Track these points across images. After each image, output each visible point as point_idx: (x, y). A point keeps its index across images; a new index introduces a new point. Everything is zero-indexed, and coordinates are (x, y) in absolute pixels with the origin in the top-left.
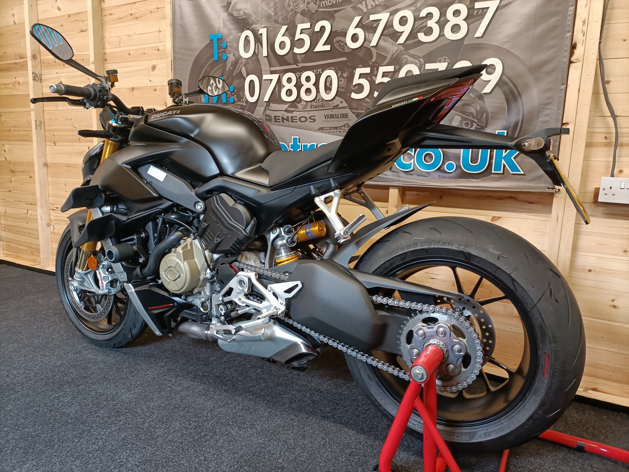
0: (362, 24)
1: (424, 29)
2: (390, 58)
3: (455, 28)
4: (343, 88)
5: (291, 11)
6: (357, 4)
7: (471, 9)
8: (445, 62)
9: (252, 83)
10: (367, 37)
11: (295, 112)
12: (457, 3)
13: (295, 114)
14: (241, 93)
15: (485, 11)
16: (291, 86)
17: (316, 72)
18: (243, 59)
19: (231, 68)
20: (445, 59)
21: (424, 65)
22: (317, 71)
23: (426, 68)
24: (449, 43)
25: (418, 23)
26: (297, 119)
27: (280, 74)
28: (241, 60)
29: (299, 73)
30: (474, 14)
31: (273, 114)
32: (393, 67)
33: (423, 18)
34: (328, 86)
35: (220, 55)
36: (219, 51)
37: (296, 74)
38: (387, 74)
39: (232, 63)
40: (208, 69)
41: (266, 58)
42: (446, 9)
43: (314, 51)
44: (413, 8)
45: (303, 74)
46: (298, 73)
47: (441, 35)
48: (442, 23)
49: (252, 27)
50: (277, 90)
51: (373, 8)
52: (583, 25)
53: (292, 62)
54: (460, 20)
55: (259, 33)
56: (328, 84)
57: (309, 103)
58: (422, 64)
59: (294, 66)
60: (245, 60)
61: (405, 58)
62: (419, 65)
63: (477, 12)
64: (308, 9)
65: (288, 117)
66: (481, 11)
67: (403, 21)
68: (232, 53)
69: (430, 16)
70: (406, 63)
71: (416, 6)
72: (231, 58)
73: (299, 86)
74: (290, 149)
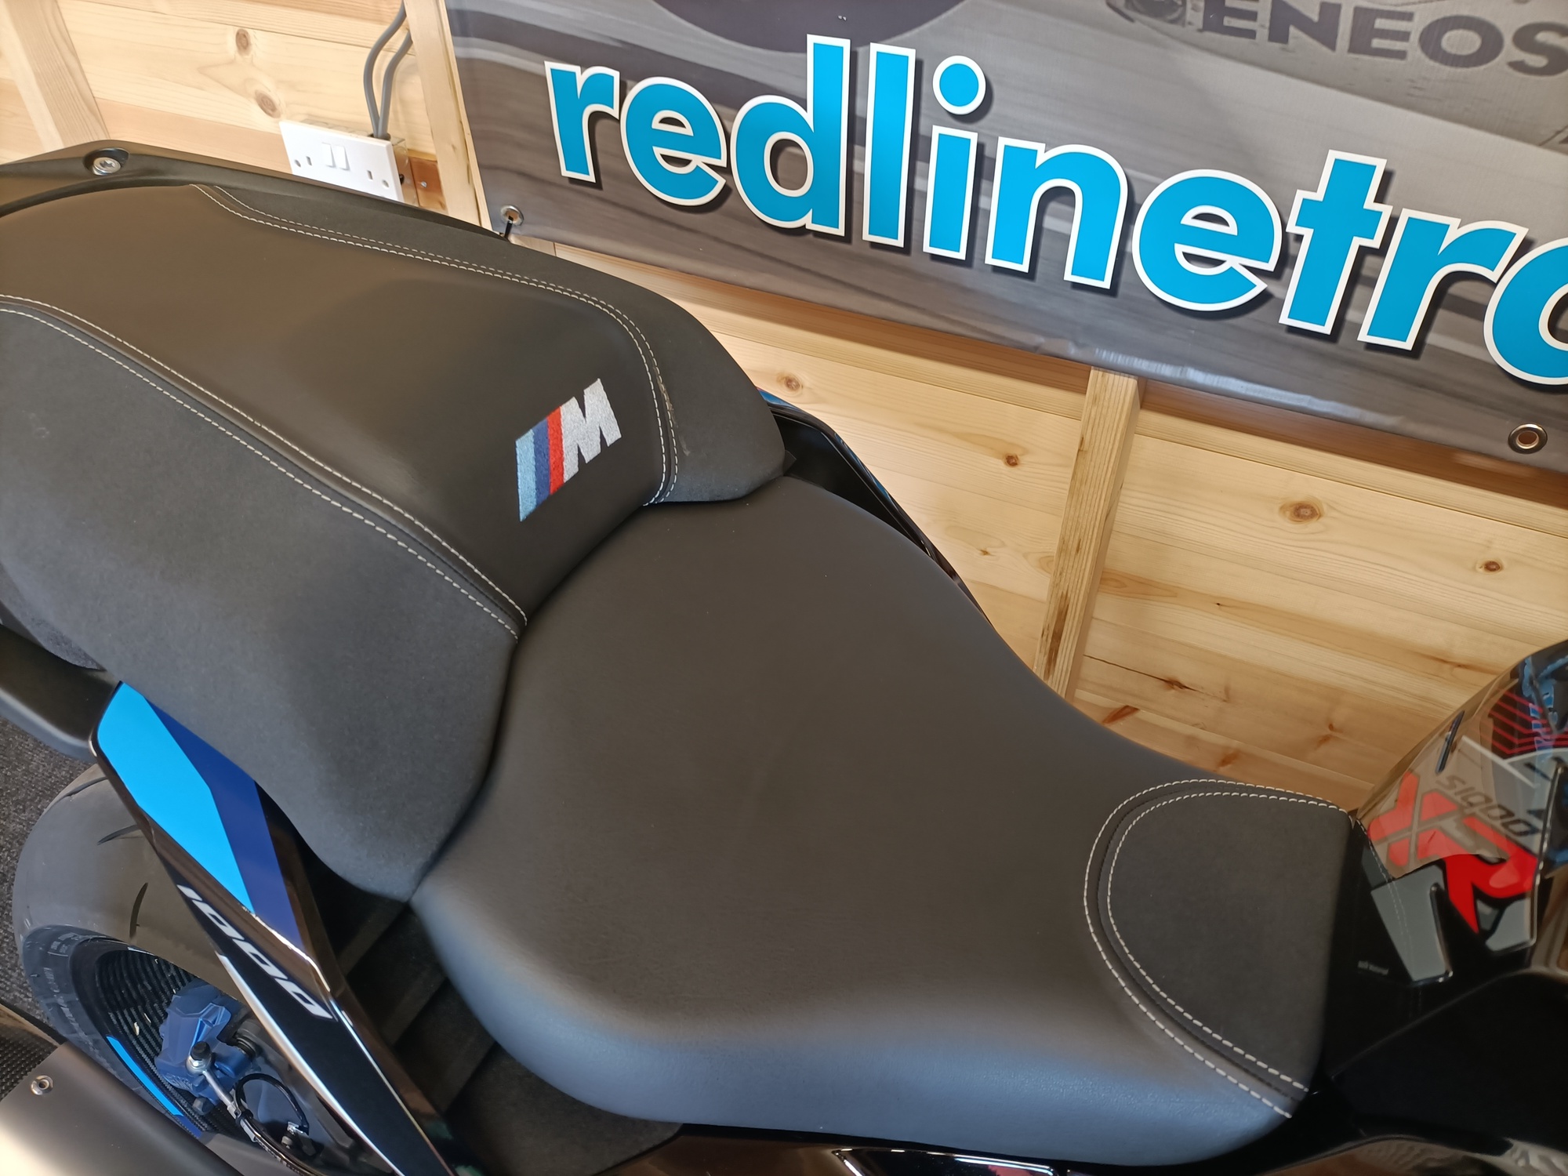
74: (1284, 225)
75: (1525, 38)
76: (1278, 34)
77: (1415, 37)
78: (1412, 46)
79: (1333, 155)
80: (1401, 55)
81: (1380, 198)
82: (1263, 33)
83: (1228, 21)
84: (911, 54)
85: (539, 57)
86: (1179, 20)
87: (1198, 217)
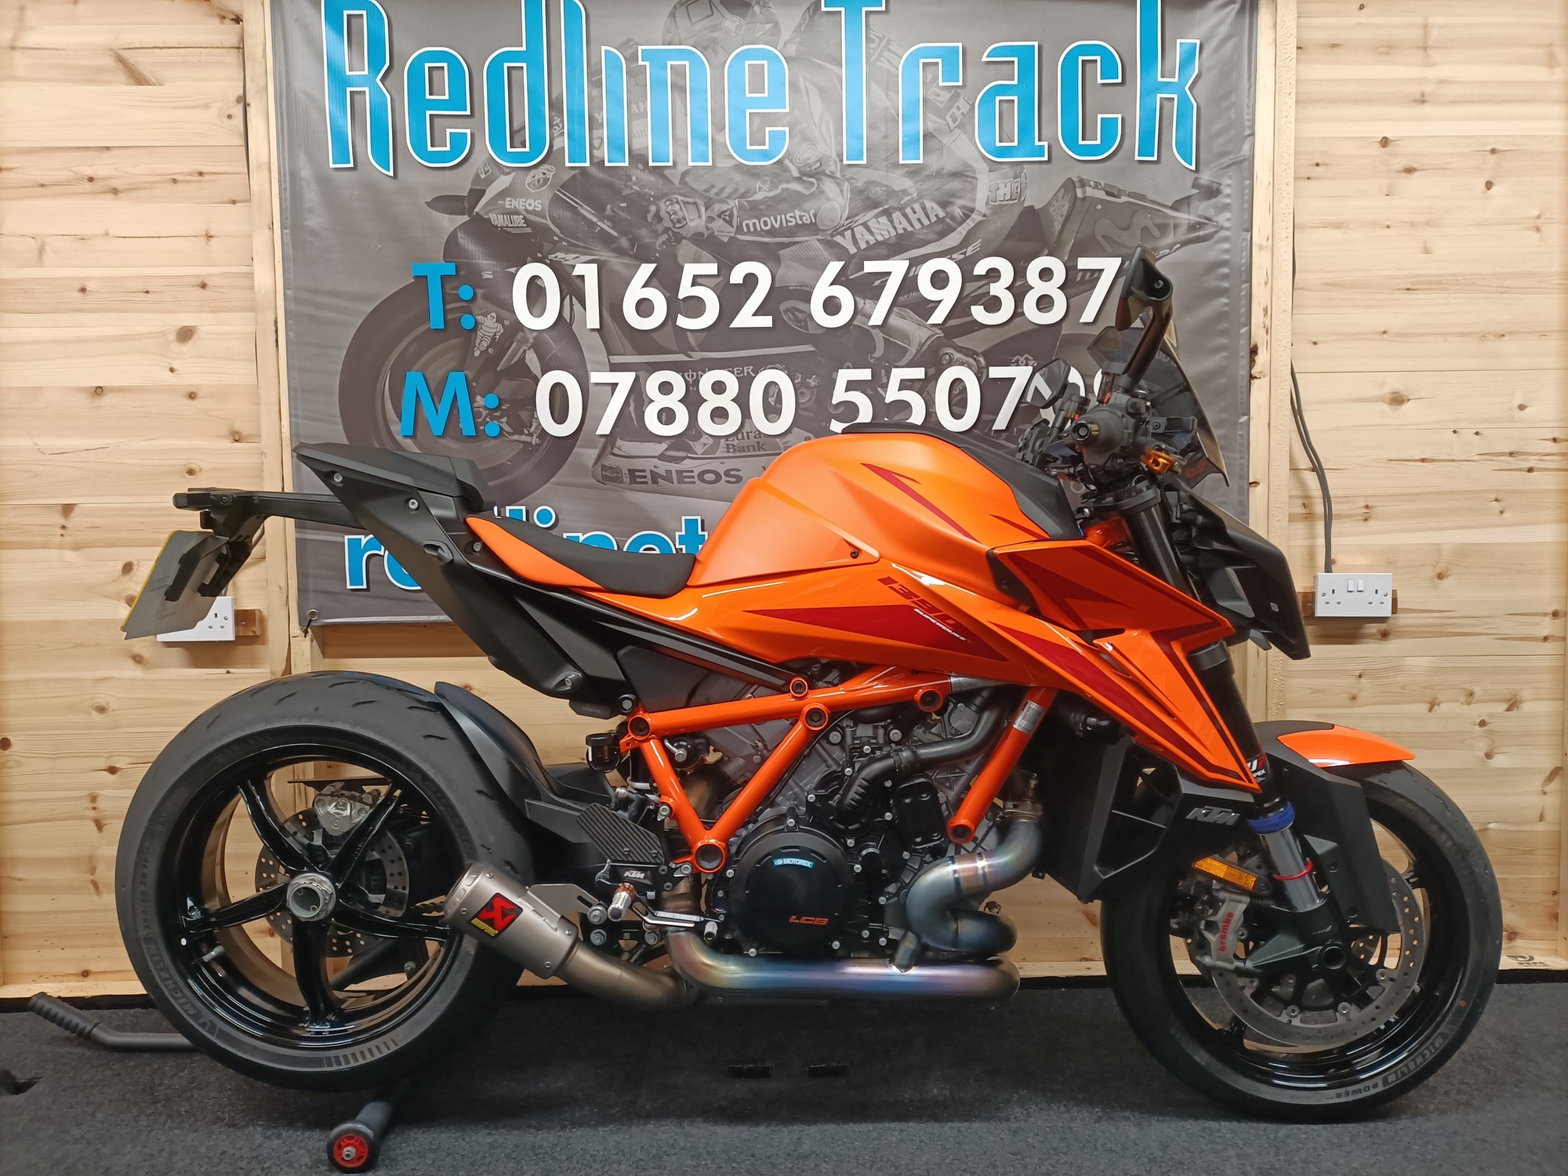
0: (847, 277)
1: (983, 300)
2: (915, 351)
3: (1043, 301)
4: (808, 409)
5: (663, 233)
6: (832, 236)
7: (1070, 269)
8: (1027, 365)
9: (558, 391)
10: (860, 306)
11: (687, 461)
12: (1047, 255)
13: (687, 464)
14: (524, 415)
15: (1096, 275)
16: (673, 401)
17: (738, 374)
18: (527, 331)
19: (491, 350)
20: (1026, 358)
21: (985, 370)
22: (743, 371)
23: (990, 377)
24: (1034, 329)
25: (971, 287)
26: (693, 477)
27: (642, 374)
28: (520, 334)
29: (695, 374)
30: (1078, 279)
31: (625, 465)
32: (924, 369)
33: (980, 277)
34: (773, 404)
35: (450, 317)
36: (449, 307)
37: (686, 374)
38: (910, 384)
39: (493, 339)
40: (412, 349)
41: (596, 334)
42: (1024, 265)
43: (732, 326)
44: (958, 256)
45: (705, 376)
46: (690, 373)
47: (1018, 313)
48: (1019, 290)
49: (550, 257)
50: (632, 408)
51: (869, 247)
52: (1264, 315)
53: (674, 347)
54: (1052, 288)
55: (576, 272)
56: (772, 400)
57: (723, 441)
58: (983, 368)
59: (681, 357)
60: (535, 334)
61: (947, 354)
62: (975, 368)
63: (1083, 277)
64: (710, 232)
65: (669, 472)
66: (1089, 274)
67: (939, 280)
68: (494, 314)
69: (993, 274)
70: (951, 363)
71: (965, 253)
72: (490, 326)
73: (692, 400)
74: (675, 546)
75: (727, 473)
76: (655, 482)
77: (696, 477)
78: (696, 479)
79: (684, 518)
80: (694, 483)
81: (703, 530)
82: (650, 482)
83: (638, 480)
84: (524, 508)
85: (342, 534)
86: (622, 482)
87: (644, 550)
